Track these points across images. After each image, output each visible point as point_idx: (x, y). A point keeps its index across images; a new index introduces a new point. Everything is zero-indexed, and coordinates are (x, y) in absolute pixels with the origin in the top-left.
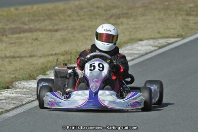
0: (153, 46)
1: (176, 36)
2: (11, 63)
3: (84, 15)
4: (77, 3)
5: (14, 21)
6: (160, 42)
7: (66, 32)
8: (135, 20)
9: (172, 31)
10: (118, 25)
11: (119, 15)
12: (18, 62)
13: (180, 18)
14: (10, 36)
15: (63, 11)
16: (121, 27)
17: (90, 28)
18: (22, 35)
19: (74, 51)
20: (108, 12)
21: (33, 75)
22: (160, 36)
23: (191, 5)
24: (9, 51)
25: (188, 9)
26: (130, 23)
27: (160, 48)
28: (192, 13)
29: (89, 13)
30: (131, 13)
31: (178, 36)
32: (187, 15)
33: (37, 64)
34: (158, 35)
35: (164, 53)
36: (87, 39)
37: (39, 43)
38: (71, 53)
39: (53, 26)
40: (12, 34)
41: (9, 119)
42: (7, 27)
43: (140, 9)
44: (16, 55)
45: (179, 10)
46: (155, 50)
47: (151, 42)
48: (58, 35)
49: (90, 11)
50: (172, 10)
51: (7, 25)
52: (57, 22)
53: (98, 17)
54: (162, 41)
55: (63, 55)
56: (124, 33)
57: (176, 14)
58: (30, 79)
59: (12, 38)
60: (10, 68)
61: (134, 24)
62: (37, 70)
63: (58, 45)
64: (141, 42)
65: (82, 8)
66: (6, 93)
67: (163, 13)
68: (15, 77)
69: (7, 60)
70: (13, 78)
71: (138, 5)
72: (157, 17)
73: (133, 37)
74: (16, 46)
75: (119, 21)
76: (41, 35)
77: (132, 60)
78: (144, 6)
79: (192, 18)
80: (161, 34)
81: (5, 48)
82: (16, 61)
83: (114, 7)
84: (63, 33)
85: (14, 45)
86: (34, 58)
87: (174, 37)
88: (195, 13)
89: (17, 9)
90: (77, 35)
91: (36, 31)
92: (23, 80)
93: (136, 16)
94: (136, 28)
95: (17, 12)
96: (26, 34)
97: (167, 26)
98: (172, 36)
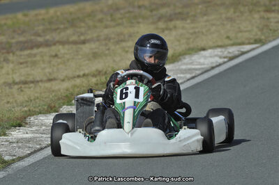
0: (220, 57)
1: (252, 41)
2: (22, 91)
3: (122, 19)
5: (24, 32)
6: (230, 51)
7: (97, 43)
8: (193, 22)
9: (247, 35)
10: (170, 30)
11: (171, 15)
12: (32, 89)
13: (256, 16)
14: (18, 53)
15: (91, 15)
16: (174, 33)
17: (131, 36)
18: (35, 51)
19: (110, 69)
20: (154, 13)
21: (54, 107)
22: (230, 42)
24: (18, 74)
25: (267, 3)
26: (187, 26)
27: (231, 59)
28: (273, 8)
29: (127, 15)
30: (188, 13)
31: (256, 42)
32: (268, 11)
33: (59, 90)
34: (227, 42)
35: (236, 65)
36: (127, 52)
37: (59, 60)
38: (106, 73)
39: (79, 36)
40: (21, 50)
41: (24, 169)
42: (14, 41)
43: (200, 6)
44: (28, 80)
45: (255, 5)
46: (224, 63)
47: (218, 51)
48: (86, 48)
49: (129, 12)
50: (244, 6)
51: (13, 38)
52: (83, 30)
53: (140, 20)
54: (234, 50)
55: (94, 76)
56: (179, 41)
57: (251, 12)
58: (50, 113)
59: (21, 55)
60: (21, 98)
61: (193, 28)
62: (59, 99)
63: (87, 62)
64: (203, 52)
65: (118, 9)
66: (16, 134)
67: (232, 10)
68: (29, 110)
69: (16, 87)
70: (26, 111)
72: (224, 16)
73: (192, 46)
74: (27, 66)
75: (171, 24)
76: (62, 50)
77: (193, 78)
78: (204, 2)
79: (272, 15)
80: (231, 40)
81: (13, 70)
82: (30, 88)
83: (163, 5)
84: (93, 45)
85: (25, 65)
86: (53, 83)
87: (250, 43)
88: (277, 8)
89: (25, 15)
90: (113, 47)
91: (55, 44)
92: (40, 113)
93: (195, 16)
94: (195, 33)
95: (27, 19)
96: (41, 49)
97: (239, 28)
98: (247, 41)
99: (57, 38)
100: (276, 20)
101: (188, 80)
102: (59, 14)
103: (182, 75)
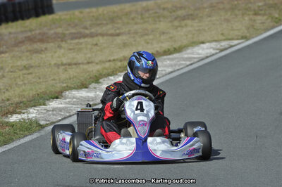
0: (214, 49)
1: (239, 37)
2: (66, 71)
3: (148, 18)
4: (144, 4)
5: (76, 25)
6: (222, 44)
7: (128, 36)
8: (200, 21)
9: (236, 33)
10: (182, 27)
11: (184, 16)
12: (74, 69)
13: (246, 18)
14: (69, 41)
15: (128, 14)
16: (184, 30)
17: (153, 31)
18: (82, 40)
20: (174, 13)
22: (224, 38)
23: (260, 4)
24: (66, 58)
25: (257, 8)
26: (195, 24)
27: (222, 51)
28: (260, 12)
29: (153, 15)
30: (197, 15)
31: (242, 38)
32: (256, 14)
33: (92, 71)
34: (221, 37)
35: (225, 56)
36: (148, 43)
37: (98, 48)
39: (115, 30)
40: (72, 39)
43: (207, 10)
44: (73, 62)
45: (247, 9)
47: (213, 45)
48: (119, 40)
49: (156, 13)
50: (239, 10)
51: (67, 30)
52: (119, 25)
53: (162, 19)
54: (225, 44)
55: (121, 61)
56: (187, 35)
57: (243, 15)
58: (81, 88)
59: (71, 43)
60: (63, 76)
61: (199, 26)
62: (91, 78)
63: (118, 50)
64: (202, 45)
65: (148, 10)
66: (54, 104)
67: (229, 14)
68: (67, 86)
69: (63, 67)
70: (64, 87)
71: (205, 5)
72: (223, 18)
73: (195, 40)
74: (74, 52)
75: (183, 23)
76: (101, 40)
77: (191, 64)
78: (212, 6)
79: (259, 17)
80: (224, 36)
81: (63, 55)
82: (72, 69)
83: (181, 8)
84: (124, 38)
85: (72, 51)
86: (90, 65)
87: (237, 39)
88: (263, 12)
89: (81, 13)
90: (138, 39)
91: (97, 35)
92: (74, 88)
93: (202, 17)
94: (199, 30)
95: (82, 15)
96: (86, 39)
97: (232, 27)
98: (236, 37)
99: (99, 32)
100: (260, 22)
101: (188, 66)
102: (105, 12)
103: (184, 62)
